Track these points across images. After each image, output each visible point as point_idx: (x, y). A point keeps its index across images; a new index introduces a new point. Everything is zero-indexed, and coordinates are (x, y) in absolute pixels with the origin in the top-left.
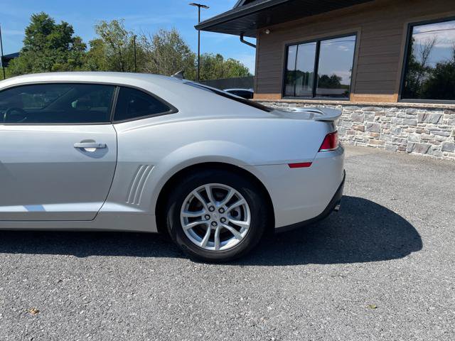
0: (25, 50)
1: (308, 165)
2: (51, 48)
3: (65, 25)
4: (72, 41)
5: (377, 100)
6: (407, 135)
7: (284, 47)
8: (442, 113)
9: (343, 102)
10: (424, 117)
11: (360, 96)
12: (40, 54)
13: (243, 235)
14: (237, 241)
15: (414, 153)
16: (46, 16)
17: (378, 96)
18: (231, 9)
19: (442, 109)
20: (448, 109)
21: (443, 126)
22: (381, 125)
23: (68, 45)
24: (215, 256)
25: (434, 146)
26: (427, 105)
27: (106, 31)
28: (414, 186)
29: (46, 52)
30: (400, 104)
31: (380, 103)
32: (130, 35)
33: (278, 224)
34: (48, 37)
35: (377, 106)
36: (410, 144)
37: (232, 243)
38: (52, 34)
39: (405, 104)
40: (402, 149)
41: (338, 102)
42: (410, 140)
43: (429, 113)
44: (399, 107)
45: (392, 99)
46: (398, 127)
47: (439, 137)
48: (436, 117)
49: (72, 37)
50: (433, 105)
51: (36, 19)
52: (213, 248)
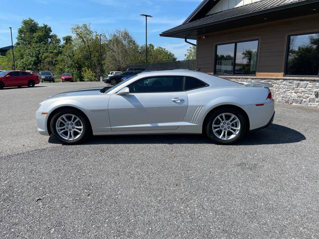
0: (18, 44)
1: (263, 105)
2: (36, 42)
3: (46, 26)
4: (50, 37)
5: (271, 76)
6: (289, 94)
7: (214, 46)
8: (307, 82)
9: (252, 77)
10: (298, 85)
11: (262, 73)
12: (29, 46)
13: (237, 133)
14: (235, 136)
15: (294, 104)
16: (32, 21)
17: (272, 74)
18: (181, 24)
19: (308, 80)
20: (311, 80)
21: (309, 89)
22: (274, 89)
23: (48, 40)
24: (226, 142)
25: (304, 100)
26: (299, 78)
27: (79, 31)
28: (297, 119)
29: (33, 45)
30: (285, 78)
31: (273, 78)
32: (95, 34)
33: (251, 128)
34: (35, 34)
35: (272, 79)
36: (291, 99)
37: (232, 136)
38: (37, 33)
39: (288, 78)
40: (287, 102)
41: (249, 77)
42: (291, 97)
43: (301, 82)
44: (284, 80)
45: (280, 75)
46: (284, 90)
47: (307, 95)
48: (305, 84)
49: (51, 35)
50: (303, 78)
51: (25, 23)
52: (225, 139)
